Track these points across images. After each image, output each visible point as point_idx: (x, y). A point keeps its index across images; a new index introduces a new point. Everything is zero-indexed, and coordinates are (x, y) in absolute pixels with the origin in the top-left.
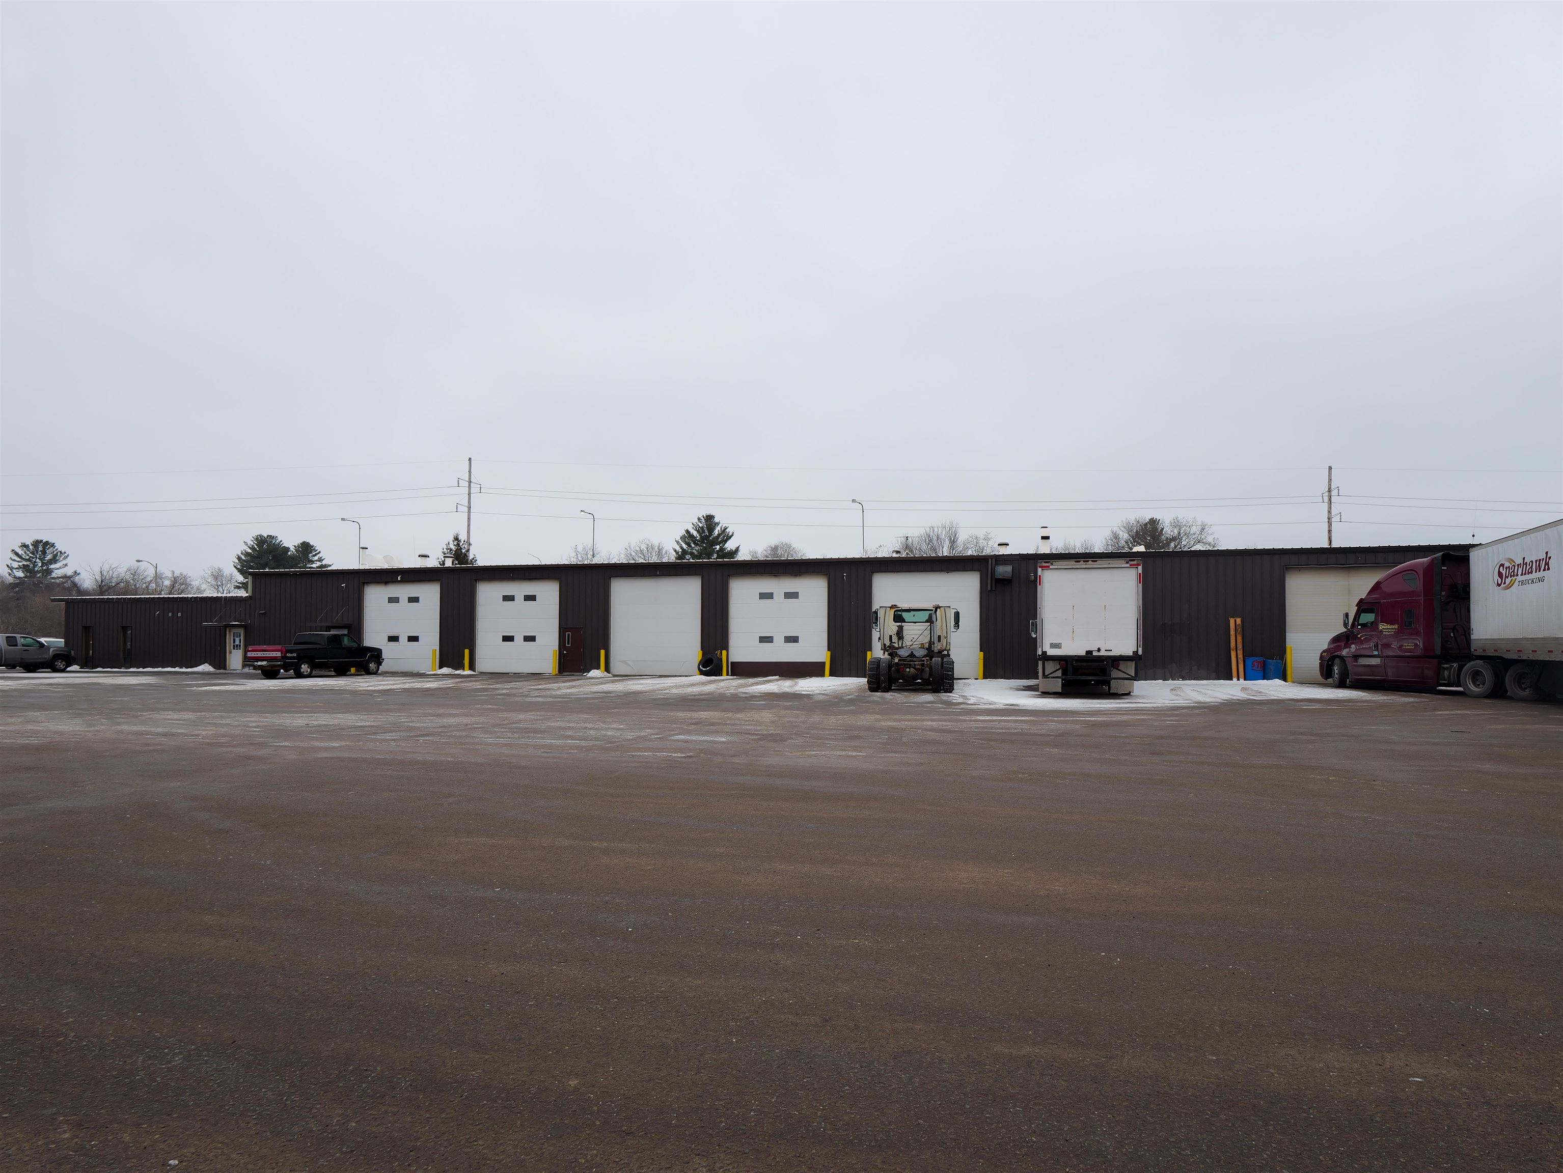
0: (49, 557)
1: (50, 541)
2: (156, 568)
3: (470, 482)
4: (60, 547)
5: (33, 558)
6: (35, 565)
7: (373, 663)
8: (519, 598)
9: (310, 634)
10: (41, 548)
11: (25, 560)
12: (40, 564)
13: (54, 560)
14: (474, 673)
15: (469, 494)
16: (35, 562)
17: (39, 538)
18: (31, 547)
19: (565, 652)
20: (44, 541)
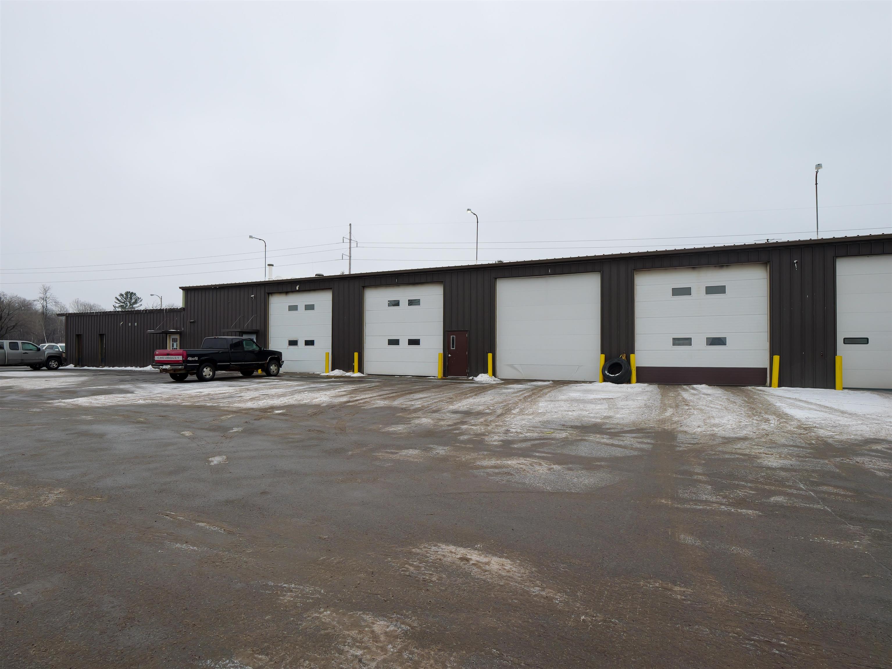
0: (133, 301)
1: (134, 292)
2: (161, 299)
3: (350, 240)
4: (138, 295)
5: (126, 301)
6: (126, 305)
7: (273, 366)
8: (404, 303)
9: (216, 338)
10: (129, 295)
11: (122, 302)
12: (129, 305)
13: (135, 302)
14: (362, 375)
15: (350, 248)
16: (127, 304)
17: (128, 291)
18: (125, 296)
19: (450, 355)
20: (131, 292)
